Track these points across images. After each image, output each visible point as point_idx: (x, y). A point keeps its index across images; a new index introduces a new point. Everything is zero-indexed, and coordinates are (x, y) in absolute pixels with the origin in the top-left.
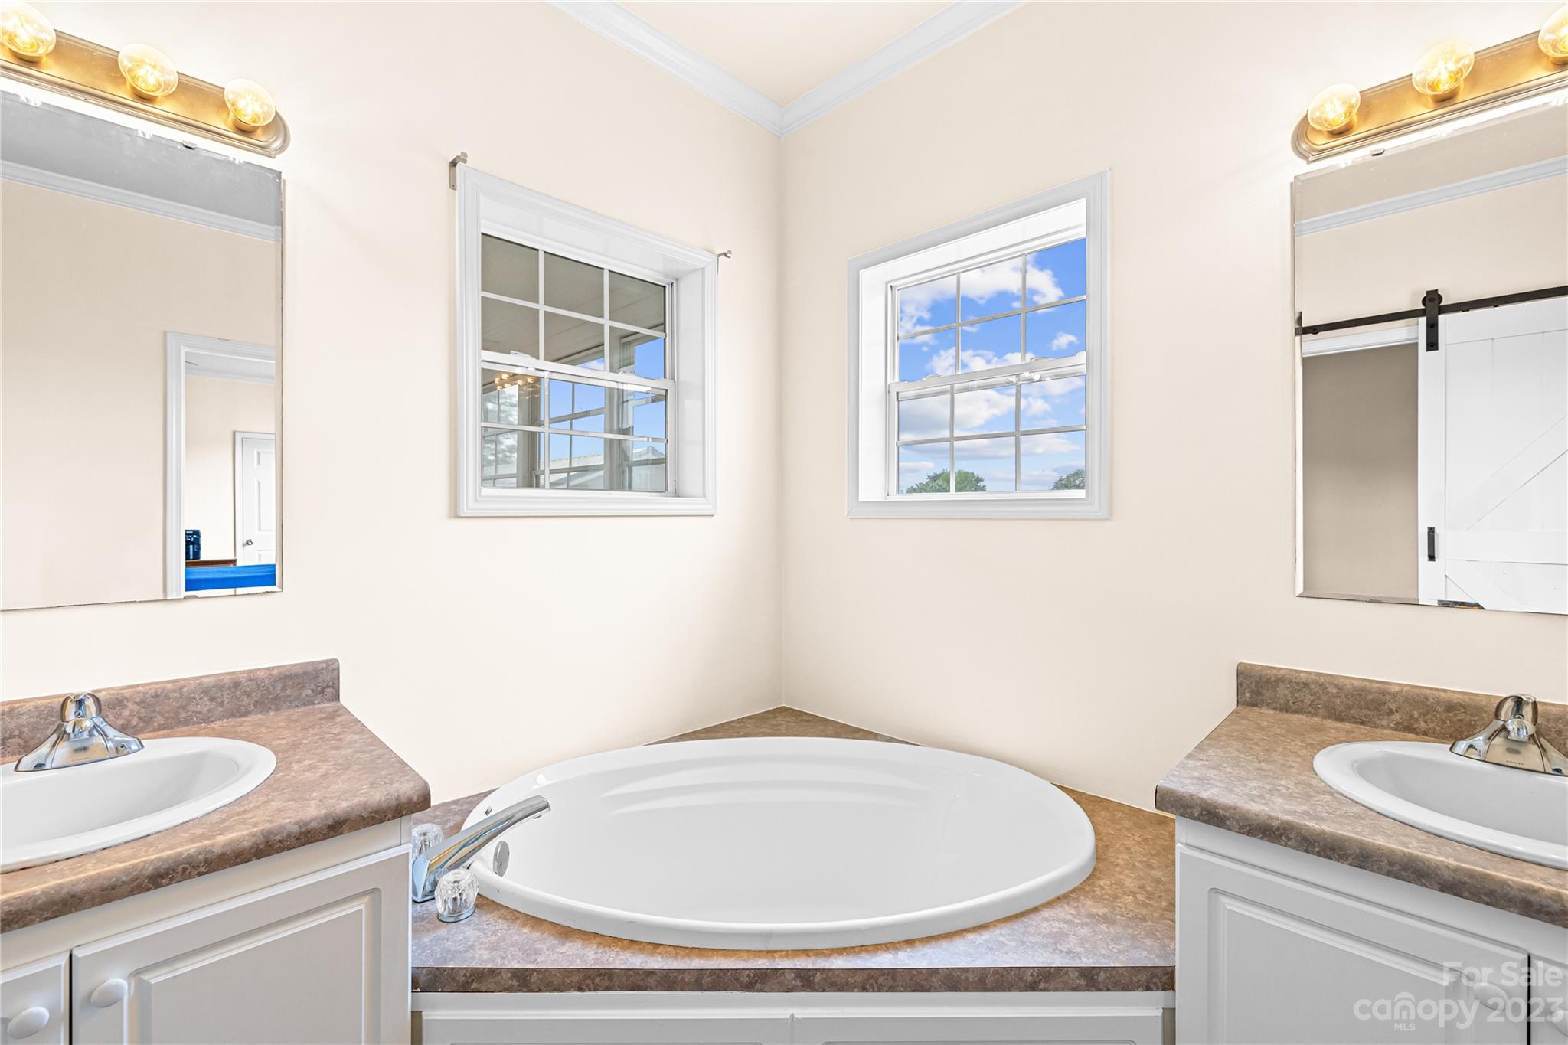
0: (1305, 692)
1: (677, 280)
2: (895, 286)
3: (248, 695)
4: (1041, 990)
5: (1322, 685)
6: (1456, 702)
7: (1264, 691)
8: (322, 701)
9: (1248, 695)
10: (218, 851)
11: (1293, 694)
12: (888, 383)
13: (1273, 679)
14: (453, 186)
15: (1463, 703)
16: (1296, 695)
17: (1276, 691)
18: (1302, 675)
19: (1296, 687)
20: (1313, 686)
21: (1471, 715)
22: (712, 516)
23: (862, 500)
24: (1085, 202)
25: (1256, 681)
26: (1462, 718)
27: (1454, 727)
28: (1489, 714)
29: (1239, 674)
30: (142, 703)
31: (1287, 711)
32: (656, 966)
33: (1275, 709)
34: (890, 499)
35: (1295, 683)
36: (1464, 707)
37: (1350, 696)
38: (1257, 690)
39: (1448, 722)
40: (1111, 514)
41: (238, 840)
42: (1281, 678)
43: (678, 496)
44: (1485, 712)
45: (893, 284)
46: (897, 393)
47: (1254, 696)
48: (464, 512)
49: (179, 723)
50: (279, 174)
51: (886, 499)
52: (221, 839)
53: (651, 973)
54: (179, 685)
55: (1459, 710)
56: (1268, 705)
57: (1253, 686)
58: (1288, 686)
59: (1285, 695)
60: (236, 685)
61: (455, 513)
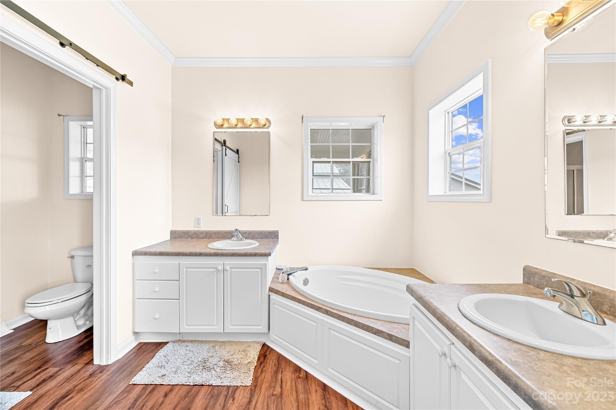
0: (544, 280)
1: (374, 126)
2: (450, 112)
3: (263, 235)
4: (377, 335)
5: (549, 277)
6: (596, 291)
7: (531, 278)
8: (275, 239)
9: (526, 279)
10: (240, 253)
11: (540, 280)
12: (446, 149)
13: (534, 273)
14: (303, 123)
15: (599, 292)
16: (541, 281)
17: (535, 278)
18: (544, 272)
19: (541, 277)
20: (546, 278)
21: (602, 299)
22: (382, 200)
23: (431, 195)
24: (483, 74)
25: (529, 273)
26: (598, 300)
27: (596, 304)
28: (609, 299)
29: (524, 269)
30: (248, 233)
31: (538, 288)
32: (302, 299)
33: (535, 286)
34: (446, 194)
35: (541, 275)
36: (599, 294)
37: (558, 284)
38: (529, 277)
39: (593, 301)
40: (491, 200)
41: (242, 253)
42: (536, 273)
43: (374, 194)
44: (608, 298)
45: (448, 111)
46: (449, 153)
47: (528, 279)
48: (304, 199)
49: (253, 238)
50: (269, 132)
51: (445, 194)
52: (240, 252)
53: (301, 300)
54: (254, 231)
55: (597, 296)
56: (532, 284)
57: (528, 275)
58: (538, 276)
59: (538, 281)
60: (262, 233)
61: (303, 200)
